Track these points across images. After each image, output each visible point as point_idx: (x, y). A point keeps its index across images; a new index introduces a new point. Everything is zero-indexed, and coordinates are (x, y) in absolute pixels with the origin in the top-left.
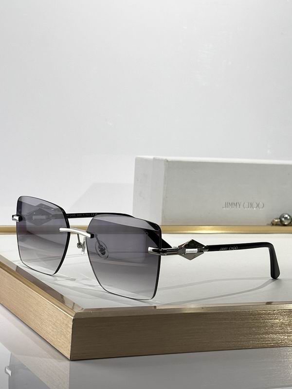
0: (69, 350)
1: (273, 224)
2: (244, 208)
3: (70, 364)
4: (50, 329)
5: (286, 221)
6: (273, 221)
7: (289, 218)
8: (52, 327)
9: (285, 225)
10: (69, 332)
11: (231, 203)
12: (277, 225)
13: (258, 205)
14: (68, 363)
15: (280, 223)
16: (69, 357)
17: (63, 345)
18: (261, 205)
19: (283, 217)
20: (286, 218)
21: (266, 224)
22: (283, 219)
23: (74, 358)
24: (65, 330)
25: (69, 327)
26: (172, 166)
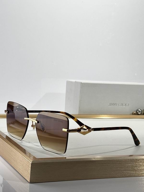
0: (29, 178)
1: (133, 114)
2: (119, 106)
3: (30, 185)
4: (21, 167)
5: (140, 112)
6: (133, 112)
7: (140, 111)
8: (22, 167)
9: (139, 115)
10: (29, 169)
11: (112, 104)
12: (135, 114)
13: (126, 105)
14: (29, 184)
15: (136, 113)
16: (29, 181)
17: (26, 175)
18: (127, 105)
19: (138, 111)
20: (139, 111)
21: (129, 114)
22: (138, 112)
23: (31, 182)
24: (27, 168)
25: (29, 167)
26: (84, 86)
